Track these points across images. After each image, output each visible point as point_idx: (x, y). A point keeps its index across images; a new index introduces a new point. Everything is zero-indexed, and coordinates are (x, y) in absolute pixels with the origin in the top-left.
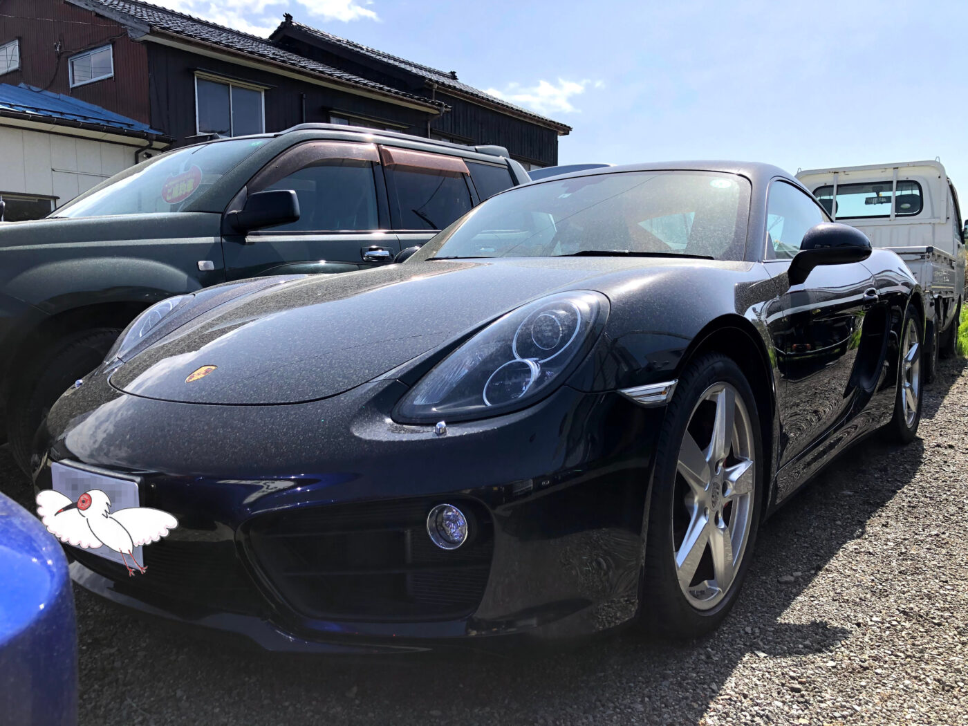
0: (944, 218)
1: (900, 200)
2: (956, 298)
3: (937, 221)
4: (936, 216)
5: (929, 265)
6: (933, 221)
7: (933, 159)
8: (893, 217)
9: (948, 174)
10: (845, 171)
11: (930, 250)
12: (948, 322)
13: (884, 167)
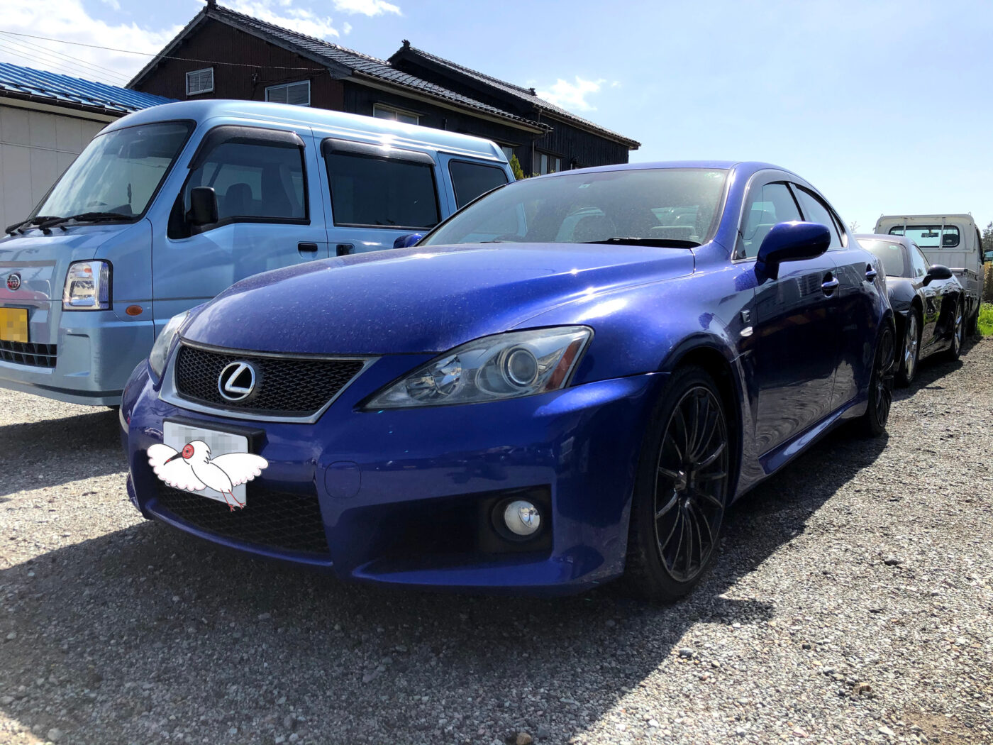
0: (972, 249)
1: (945, 237)
2: (978, 299)
3: (967, 251)
4: (967, 247)
5: (965, 279)
6: (965, 251)
7: (966, 213)
8: (941, 248)
9: (976, 222)
10: (912, 217)
11: (966, 270)
12: (972, 313)
13: (937, 217)
